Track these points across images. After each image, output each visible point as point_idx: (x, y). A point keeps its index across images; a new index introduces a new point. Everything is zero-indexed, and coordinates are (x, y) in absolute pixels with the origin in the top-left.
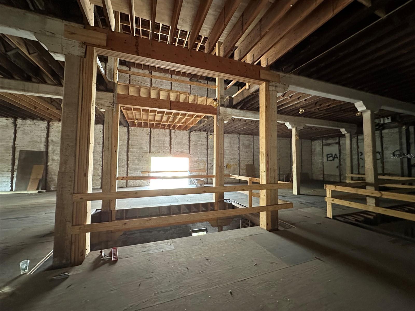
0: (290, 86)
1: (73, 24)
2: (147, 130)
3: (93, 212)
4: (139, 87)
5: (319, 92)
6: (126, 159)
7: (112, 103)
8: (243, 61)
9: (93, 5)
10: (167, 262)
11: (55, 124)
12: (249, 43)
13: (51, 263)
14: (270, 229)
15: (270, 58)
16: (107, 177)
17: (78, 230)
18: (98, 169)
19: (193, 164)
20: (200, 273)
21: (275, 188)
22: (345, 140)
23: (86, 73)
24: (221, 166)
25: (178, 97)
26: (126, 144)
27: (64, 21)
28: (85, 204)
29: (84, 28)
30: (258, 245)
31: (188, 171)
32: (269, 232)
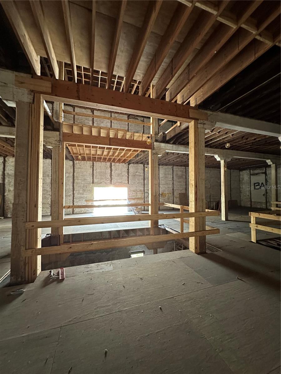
0: (217, 123)
1: (22, 74)
2: (89, 163)
3: (44, 236)
4: (81, 126)
5: (244, 128)
6: (72, 190)
7: (58, 141)
8: (173, 101)
9: (39, 56)
10: (106, 281)
11: (10, 159)
12: (179, 85)
13: (8, 281)
14: (199, 252)
15: (199, 98)
16: (55, 206)
17: (31, 253)
18: (48, 198)
19: (131, 193)
20: (134, 291)
21: (203, 216)
22: (271, 170)
23: (34, 118)
24: (156, 195)
25: (116, 135)
26: (72, 176)
27: (14, 72)
28: (36, 231)
29: (32, 77)
30: (187, 266)
31: (127, 200)
32: (197, 255)
